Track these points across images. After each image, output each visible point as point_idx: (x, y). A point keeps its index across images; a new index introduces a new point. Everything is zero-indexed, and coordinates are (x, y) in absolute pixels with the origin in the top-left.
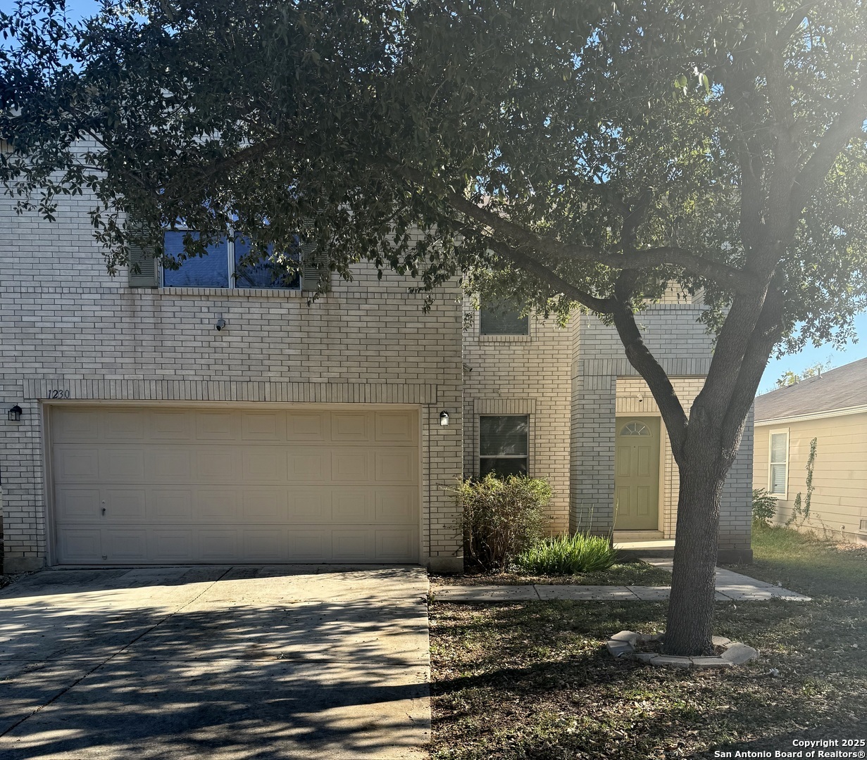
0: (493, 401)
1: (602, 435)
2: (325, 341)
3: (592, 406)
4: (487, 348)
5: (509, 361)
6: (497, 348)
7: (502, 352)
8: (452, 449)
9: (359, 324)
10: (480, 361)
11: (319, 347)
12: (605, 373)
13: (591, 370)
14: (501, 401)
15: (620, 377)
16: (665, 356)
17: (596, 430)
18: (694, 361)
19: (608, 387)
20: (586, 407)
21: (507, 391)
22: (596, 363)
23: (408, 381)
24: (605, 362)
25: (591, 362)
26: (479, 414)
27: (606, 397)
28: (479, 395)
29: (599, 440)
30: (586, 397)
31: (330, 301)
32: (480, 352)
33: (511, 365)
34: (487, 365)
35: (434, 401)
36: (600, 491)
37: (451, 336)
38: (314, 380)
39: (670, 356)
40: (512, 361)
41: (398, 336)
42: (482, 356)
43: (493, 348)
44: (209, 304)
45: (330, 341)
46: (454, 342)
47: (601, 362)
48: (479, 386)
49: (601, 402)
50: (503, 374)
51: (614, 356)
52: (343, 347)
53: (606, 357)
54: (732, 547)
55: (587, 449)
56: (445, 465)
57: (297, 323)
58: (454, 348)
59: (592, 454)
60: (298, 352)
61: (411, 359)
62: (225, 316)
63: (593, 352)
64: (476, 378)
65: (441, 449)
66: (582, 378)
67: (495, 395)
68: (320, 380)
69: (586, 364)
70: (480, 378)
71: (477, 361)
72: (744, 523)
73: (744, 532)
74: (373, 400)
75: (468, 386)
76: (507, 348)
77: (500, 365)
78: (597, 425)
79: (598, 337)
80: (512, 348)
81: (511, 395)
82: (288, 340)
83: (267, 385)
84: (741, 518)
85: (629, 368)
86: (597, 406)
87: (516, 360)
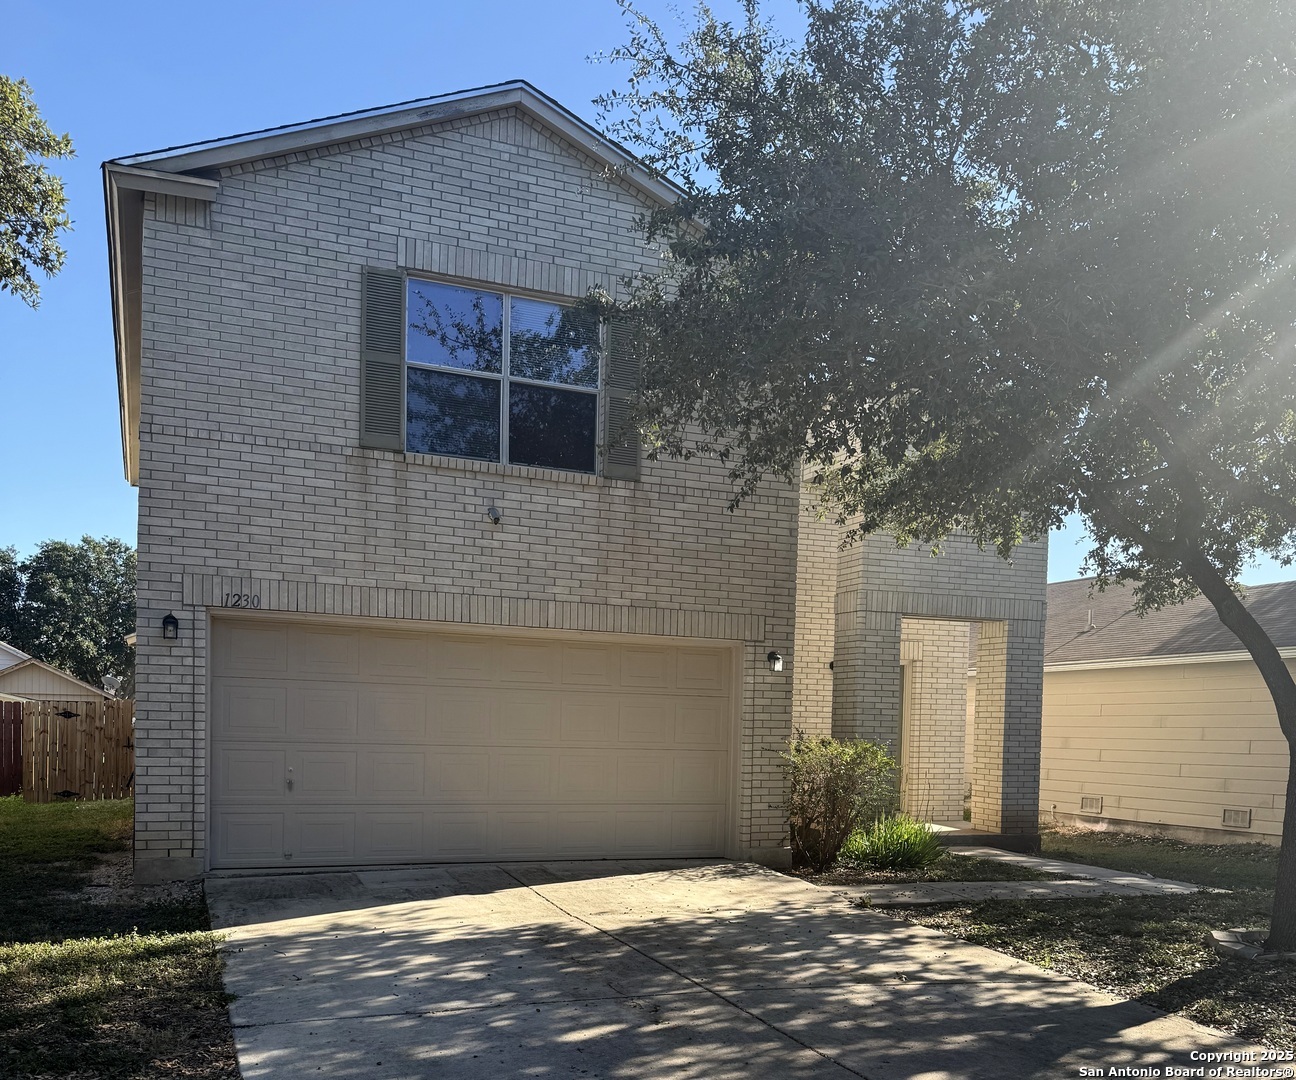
1: (885, 688)
2: (629, 548)
3: (875, 651)
8: (780, 702)
9: (673, 529)
11: (621, 556)
12: (889, 610)
13: (874, 604)
15: (905, 614)
17: (878, 681)
19: (893, 627)
22: (880, 596)
23: (731, 610)
24: (890, 594)
25: (875, 594)
27: (890, 639)
29: (881, 693)
30: (868, 638)
31: (638, 494)
35: (761, 638)
37: (784, 554)
38: (613, 601)
41: (721, 549)
44: (476, 483)
45: (636, 549)
46: (787, 562)
47: (885, 595)
49: (884, 645)
51: (900, 589)
52: (651, 558)
53: (891, 588)
56: (772, 724)
57: (594, 521)
58: (787, 569)
60: (593, 561)
61: (735, 581)
62: (499, 503)
63: (877, 581)
65: (768, 702)
66: (863, 614)
68: (620, 602)
69: (869, 597)
72: (1031, 802)
73: (1032, 813)
74: (688, 633)
78: (880, 675)
79: (883, 563)
82: (581, 544)
83: (552, 605)
85: (915, 605)
86: (879, 651)
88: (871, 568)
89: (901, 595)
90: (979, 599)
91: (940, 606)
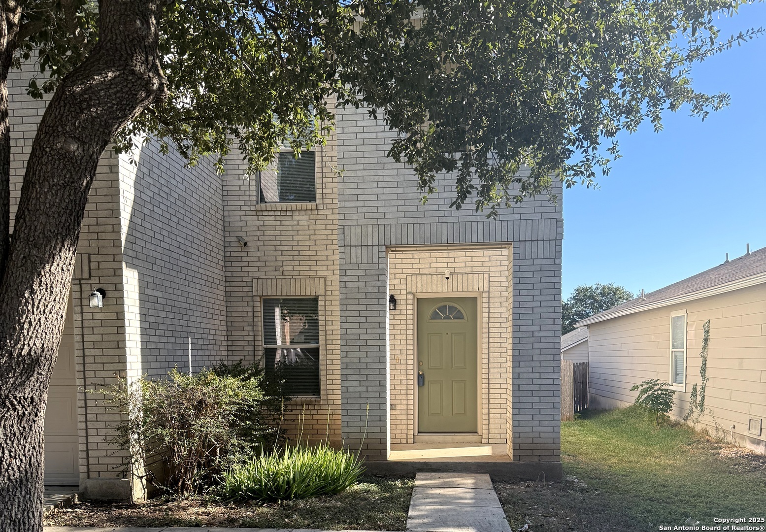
0: (274, 281)
1: (369, 319)
3: (356, 284)
4: (266, 218)
5: (292, 233)
6: (278, 218)
7: (284, 223)
10: (258, 233)
12: (370, 243)
13: (353, 239)
14: (284, 281)
15: (389, 248)
16: (444, 220)
17: (363, 313)
18: (481, 226)
19: (376, 260)
20: (349, 284)
21: (290, 268)
22: (359, 230)
24: (370, 229)
25: (353, 229)
26: (260, 297)
27: (373, 272)
28: (258, 274)
29: (366, 325)
30: (348, 273)
32: (258, 223)
33: (296, 238)
34: (266, 238)
39: (451, 219)
40: (295, 233)
42: (261, 228)
43: (272, 218)
47: (364, 229)
48: (259, 264)
49: (366, 278)
50: (286, 248)
51: (381, 222)
53: (372, 222)
54: (536, 459)
55: (352, 337)
59: (358, 343)
63: (355, 216)
64: (254, 254)
66: (342, 249)
67: (276, 273)
69: (347, 232)
70: (259, 254)
71: (255, 233)
75: (246, 264)
76: (290, 218)
77: (283, 238)
78: (363, 307)
79: (361, 198)
80: (295, 217)
81: (296, 273)
85: (399, 236)
86: (362, 284)
87: (300, 233)
88: (347, 204)
89: (382, 228)
90: (474, 224)
91: (428, 235)
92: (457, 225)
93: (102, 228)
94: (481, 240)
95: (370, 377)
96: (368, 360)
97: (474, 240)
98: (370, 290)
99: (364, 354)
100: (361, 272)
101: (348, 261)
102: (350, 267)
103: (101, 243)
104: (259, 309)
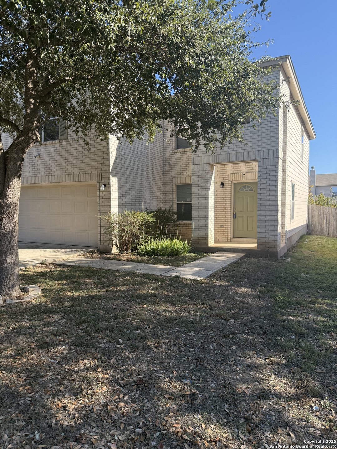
0: (180, 178)
2: (67, 158)
3: (198, 179)
4: (178, 155)
5: (186, 160)
6: (182, 155)
7: (184, 156)
8: (107, 200)
9: (76, 151)
10: (175, 161)
11: (65, 161)
12: (203, 163)
13: (197, 162)
14: (183, 178)
16: (231, 152)
17: (200, 190)
18: (245, 154)
19: (205, 169)
20: (195, 179)
21: (186, 173)
22: (199, 158)
23: (92, 172)
24: (203, 158)
25: (197, 158)
26: (176, 184)
27: (204, 174)
28: (175, 176)
29: (201, 194)
30: (195, 174)
31: (68, 143)
32: (175, 157)
33: (188, 162)
34: (178, 162)
36: (202, 219)
38: (64, 174)
39: (233, 152)
40: (188, 160)
41: (89, 154)
42: (176, 159)
43: (180, 155)
44: (36, 149)
45: (68, 158)
47: (201, 158)
48: (175, 172)
49: (201, 176)
50: (184, 166)
52: (72, 160)
54: (267, 249)
55: (196, 199)
56: (106, 207)
57: (59, 152)
59: (198, 201)
60: (59, 163)
61: (93, 163)
62: (40, 152)
63: (198, 153)
64: (173, 168)
65: (104, 200)
66: (193, 166)
67: (181, 175)
68: (65, 174)
69: (195, 159)
70: (175, 168)
71: (174, 161)
72: (273, 237)
73: (274, 242)
74: (81, 181)
75: (171, 172)
76: (186, 154)
77: (183, 162)
78: (200, 188)
79: (200, 146)
80: (188, 154)
81: (187, 175)
82: (56, 159)
83: (51, 176)
84: (272, 234)
85: (213, 159)
86: (200, 179)
87: (189, 159)
89: (207, 157)
92: (235, 154)
93: (105, 164)
94: (245, 159)
95: (202, 214)
96: (201, 208)
97: (242, 159)
98: (203, 181)
99: (200, 205)
100: (199, 174)
101: (195, 170)
102: (196, 172)
103: (105, 169)
104: (175, 189)
